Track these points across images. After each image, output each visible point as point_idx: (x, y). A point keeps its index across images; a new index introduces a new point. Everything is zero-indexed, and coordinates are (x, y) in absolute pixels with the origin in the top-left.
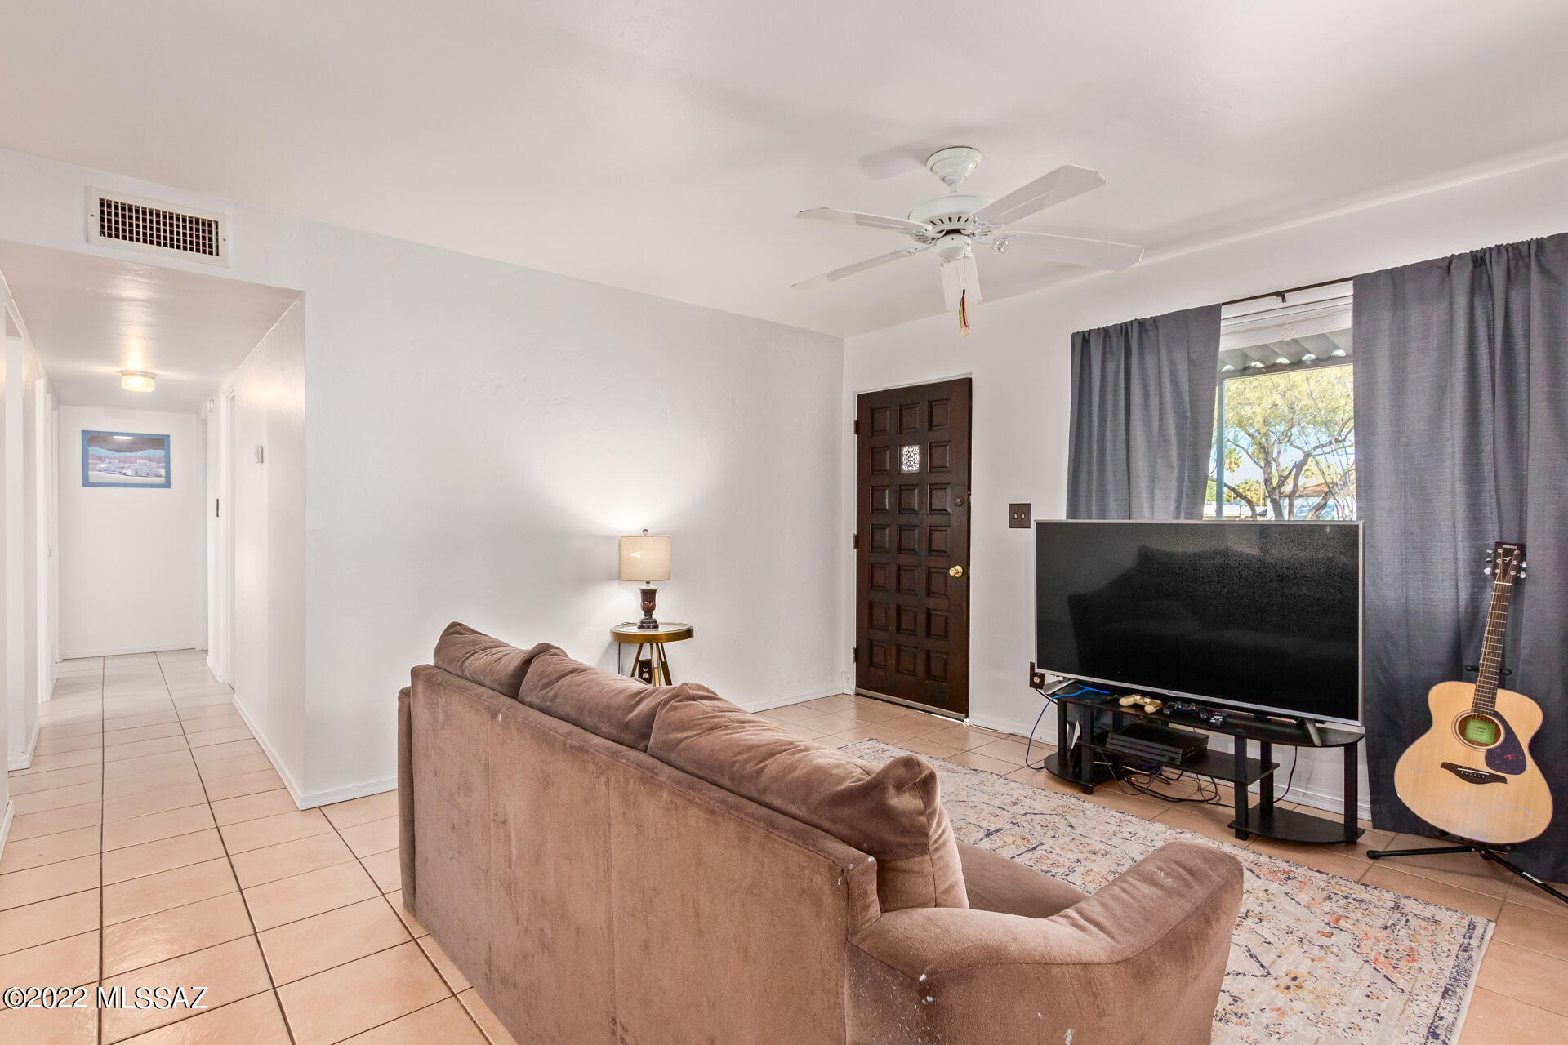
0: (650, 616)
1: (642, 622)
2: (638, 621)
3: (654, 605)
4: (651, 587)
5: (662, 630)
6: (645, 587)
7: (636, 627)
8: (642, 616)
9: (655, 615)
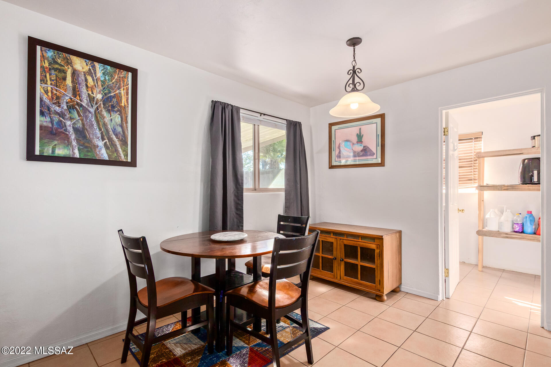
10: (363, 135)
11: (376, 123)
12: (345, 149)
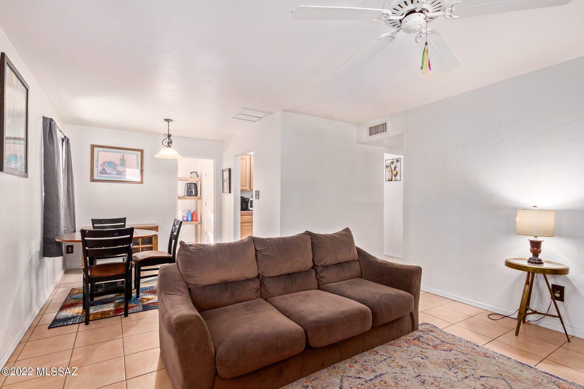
0: (537, 256)
1: (530, 259)
2: (528, 258)
3: (540, 250)
4: (539, 239)
5: (545, 266)
6: (533, 239)
7: (527, 261)
8: (531, 255)
9: (540, 256)
10: (126, 160)
11: (137, 155)
12: (109, 168)
